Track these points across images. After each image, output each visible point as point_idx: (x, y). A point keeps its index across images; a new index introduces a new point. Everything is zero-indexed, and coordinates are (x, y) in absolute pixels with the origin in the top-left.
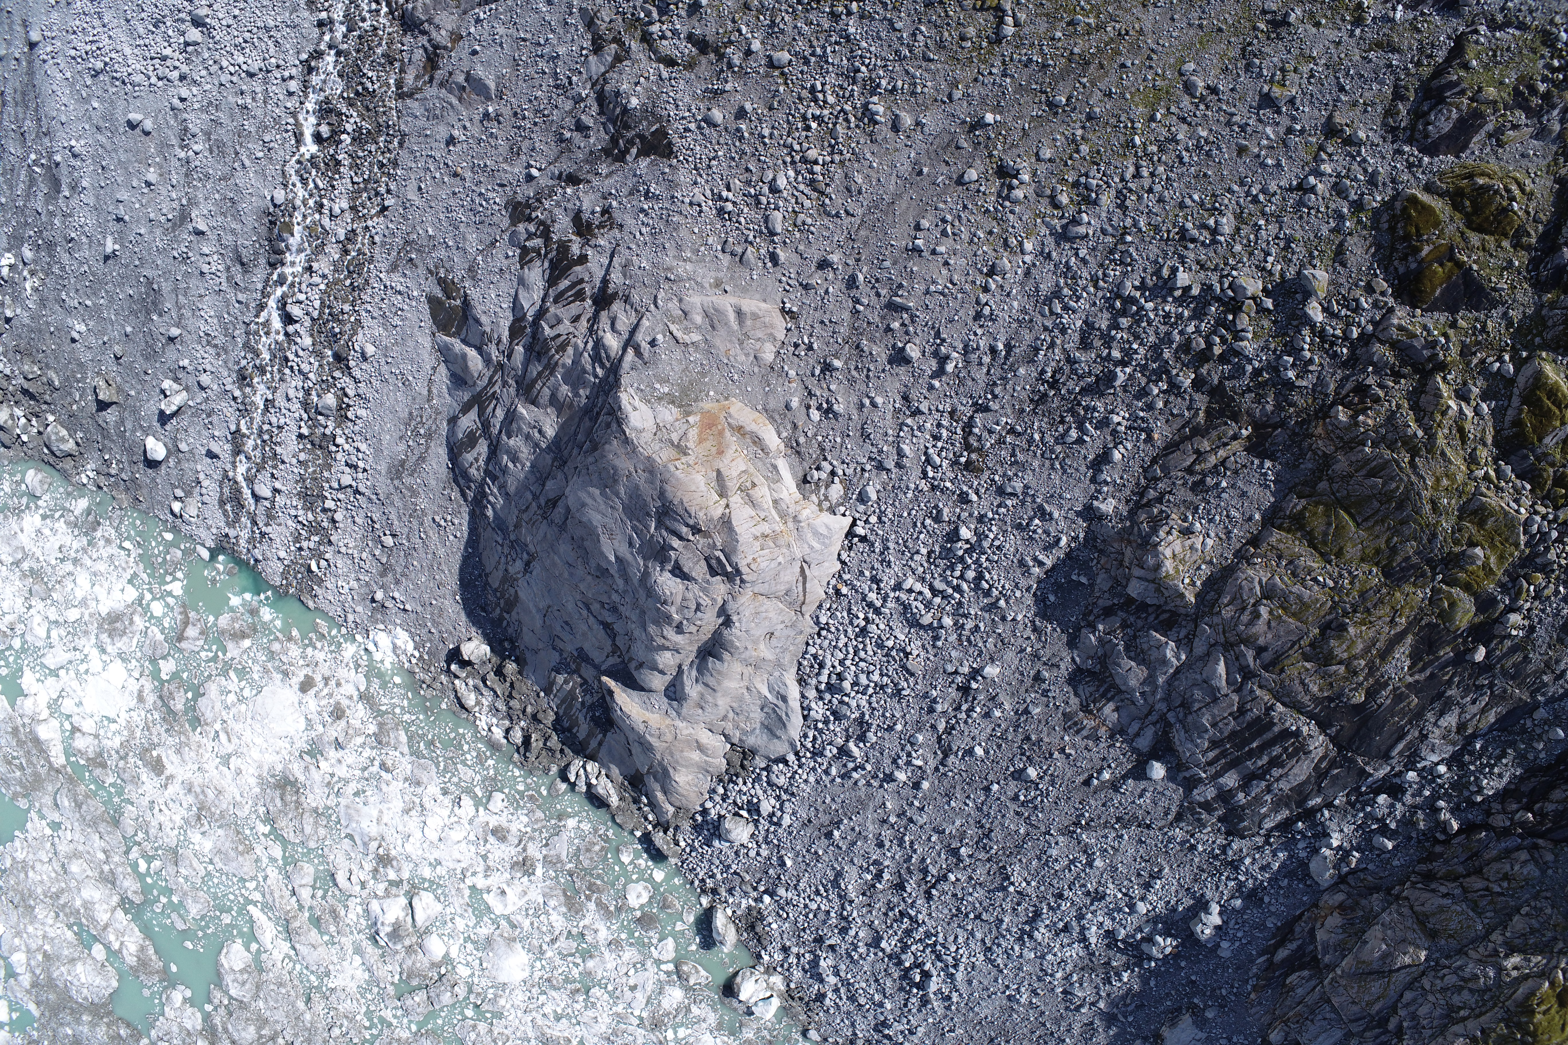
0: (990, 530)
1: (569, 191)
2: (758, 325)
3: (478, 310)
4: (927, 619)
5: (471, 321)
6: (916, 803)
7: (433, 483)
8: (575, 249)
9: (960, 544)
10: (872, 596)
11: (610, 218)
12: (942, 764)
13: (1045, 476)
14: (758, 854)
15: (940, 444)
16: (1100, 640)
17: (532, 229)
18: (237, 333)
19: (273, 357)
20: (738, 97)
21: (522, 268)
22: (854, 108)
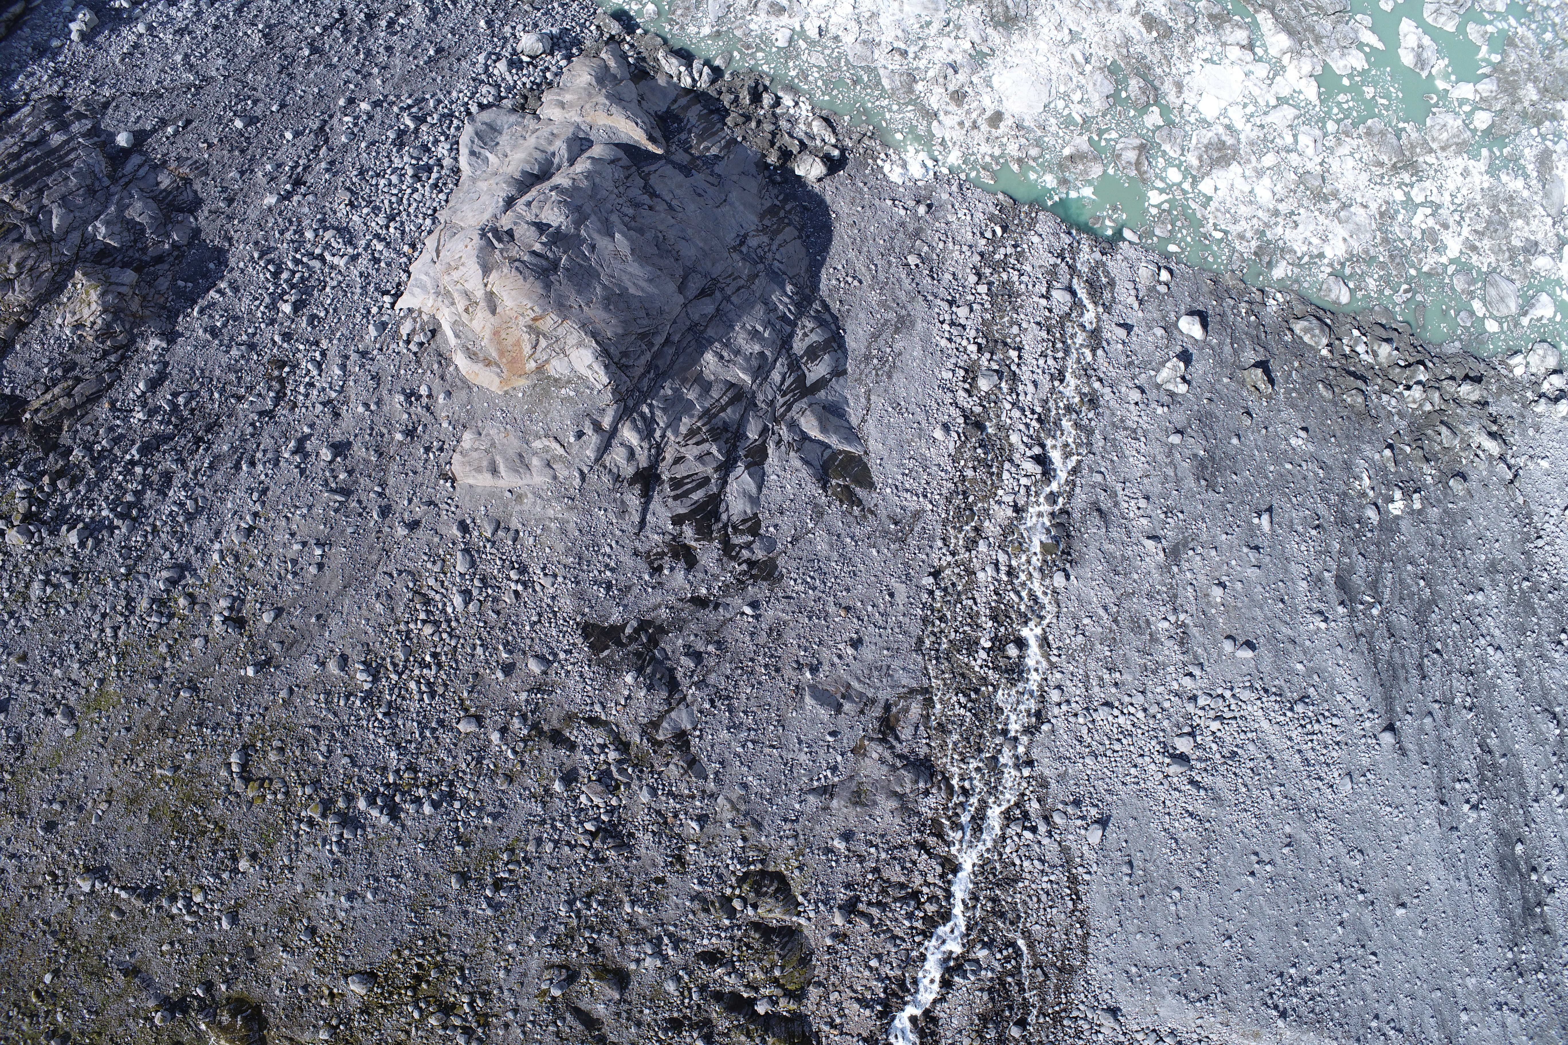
0: (263, 313)
1: (704, 591)
2: (476, 464)
3: (805, 473)
4: (329, 235)
5: (816, 463)
6: (352, 86)
7: (862, 315)
8: (688, 531)
9: (293, 299)
10: (380, 247)
11: (651, 563)
12: (325, 122)
13: (210, 363)
14: (514, 28)
15: (307, 379)
16: (169, 236)
17: (745, 553)
18: (1101, 443)
19: (1057, 424)
20: (513, 686)
21: (756, 515)
22: (388, 678)
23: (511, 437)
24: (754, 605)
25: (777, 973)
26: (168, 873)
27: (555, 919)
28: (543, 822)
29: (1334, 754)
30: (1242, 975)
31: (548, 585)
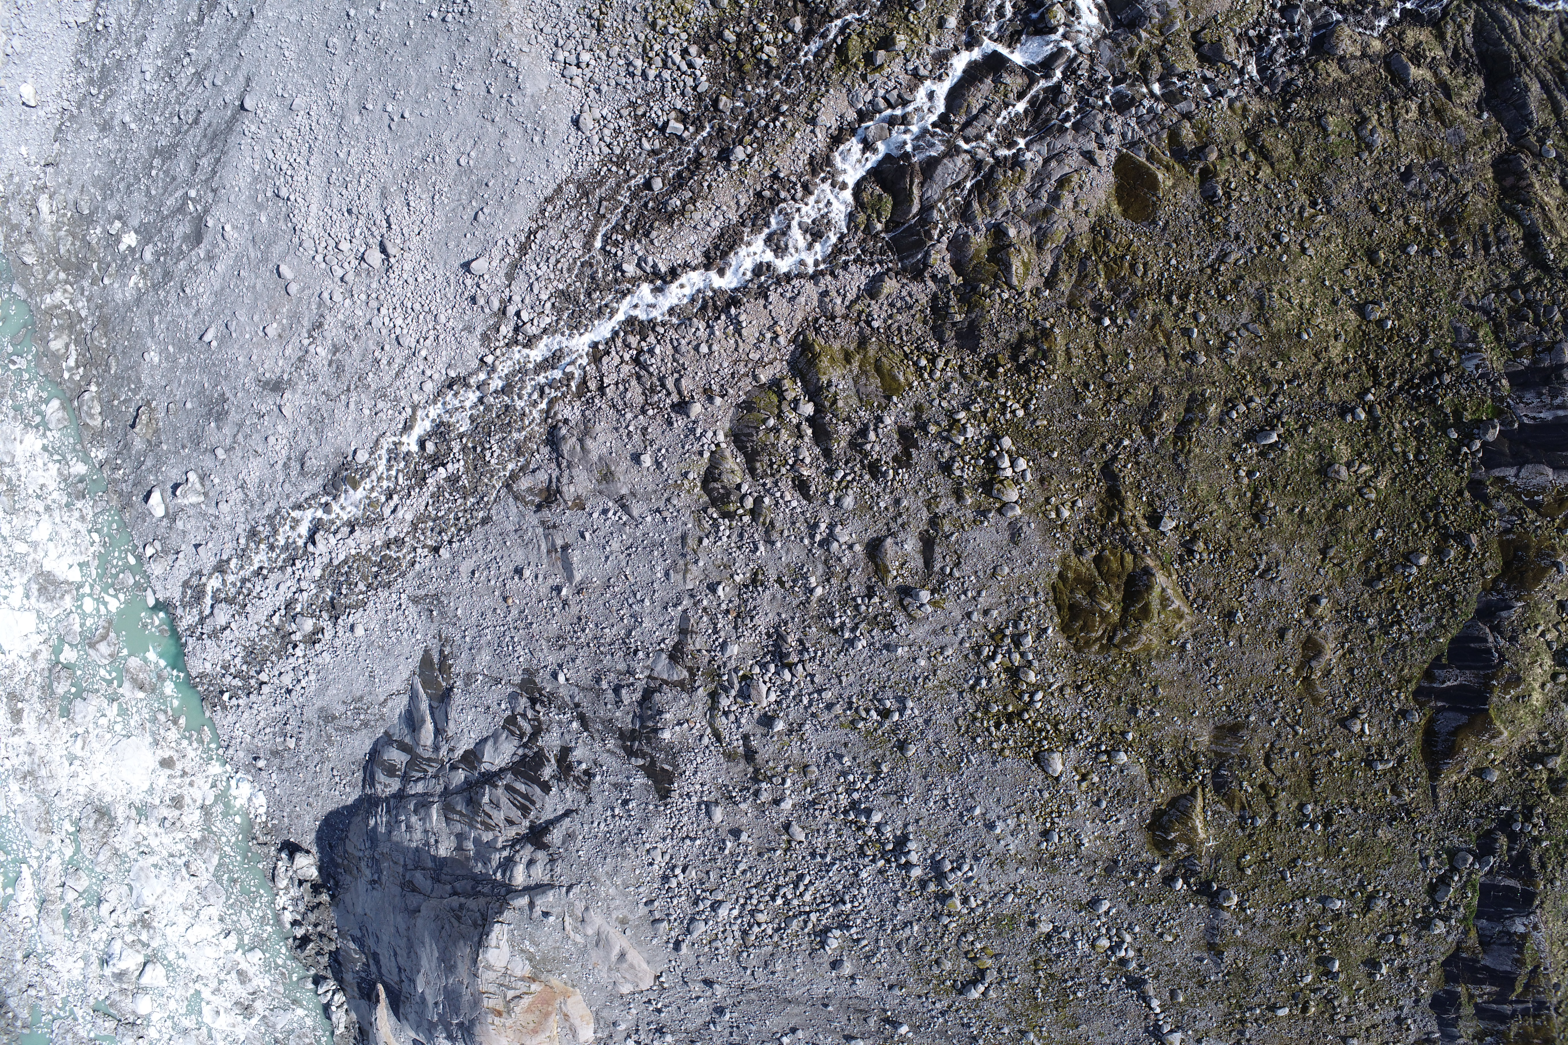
1: (575, 725)
2: (632, 971)
3: (453, 714)
5: (443, 709)
8: (547, 772)
11: (588, 783)
17: (530, 714)
18: (268, 505)
19: (286, 547)
20: (744, 820)
21: (503, 727)
22: (819, 920)
23: (594, 959)
24: (555, 676)
25: (771, 422)
26: (1106, 981)
27: (873, 644)
28: (813, 715)
29: (289, 134)
30: (469, 50)
31: (659, 851)
